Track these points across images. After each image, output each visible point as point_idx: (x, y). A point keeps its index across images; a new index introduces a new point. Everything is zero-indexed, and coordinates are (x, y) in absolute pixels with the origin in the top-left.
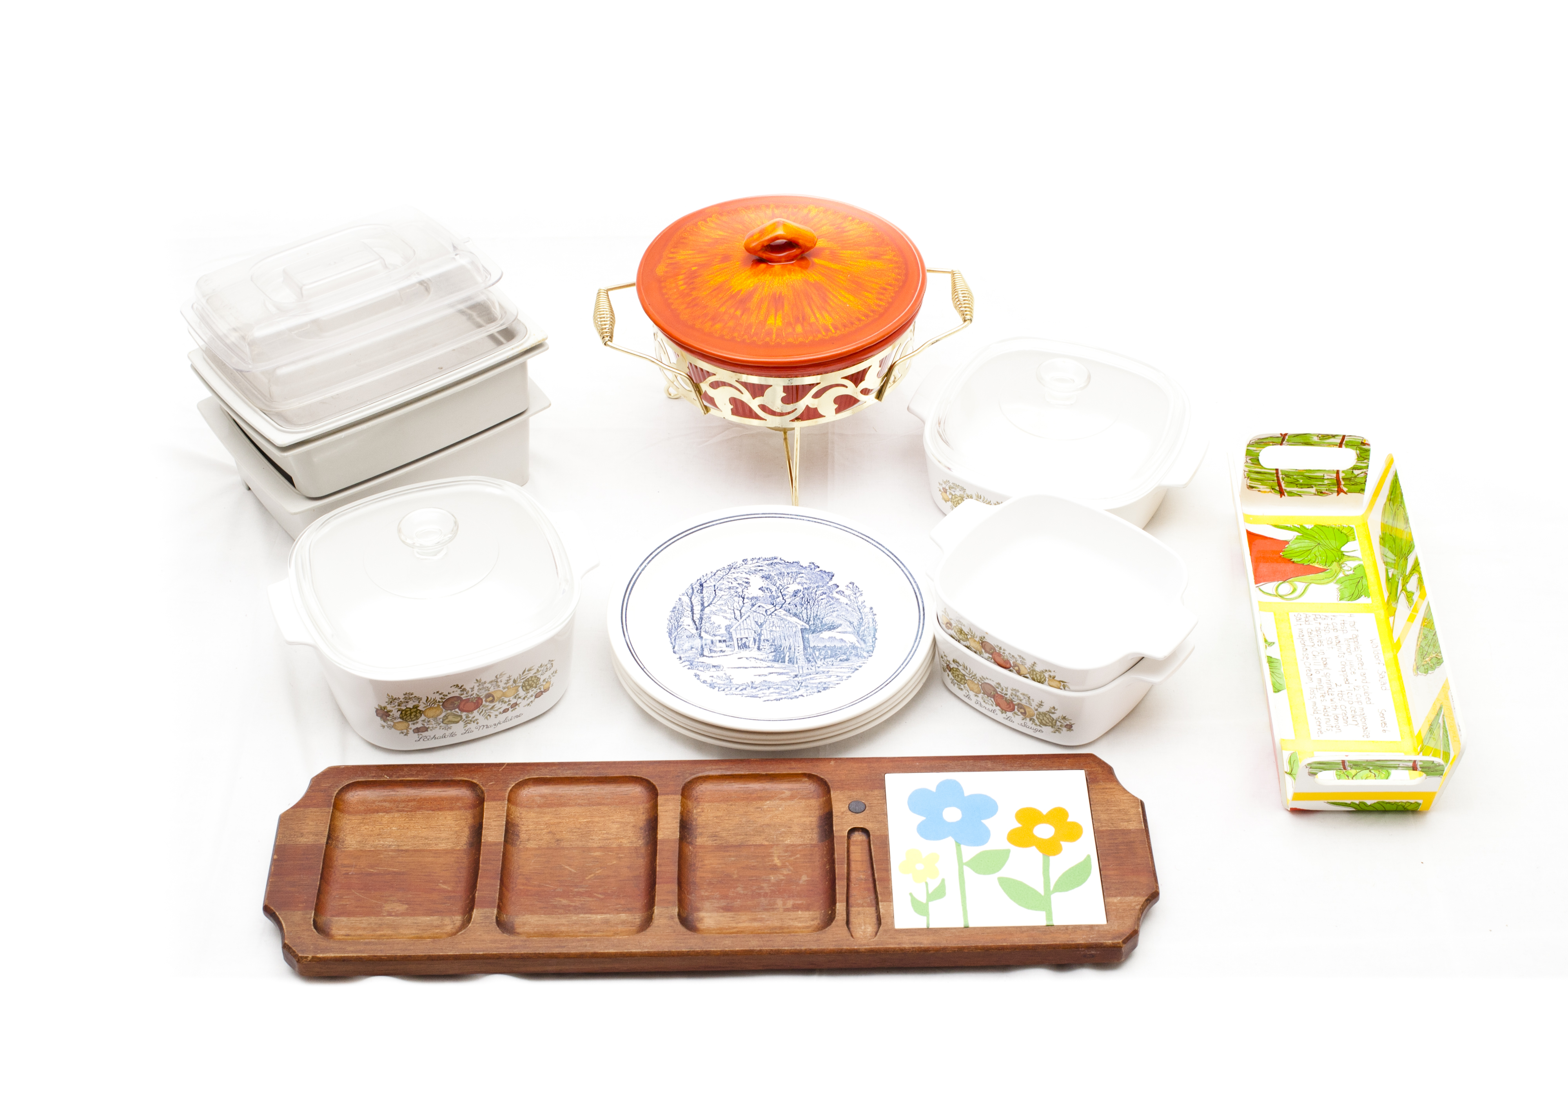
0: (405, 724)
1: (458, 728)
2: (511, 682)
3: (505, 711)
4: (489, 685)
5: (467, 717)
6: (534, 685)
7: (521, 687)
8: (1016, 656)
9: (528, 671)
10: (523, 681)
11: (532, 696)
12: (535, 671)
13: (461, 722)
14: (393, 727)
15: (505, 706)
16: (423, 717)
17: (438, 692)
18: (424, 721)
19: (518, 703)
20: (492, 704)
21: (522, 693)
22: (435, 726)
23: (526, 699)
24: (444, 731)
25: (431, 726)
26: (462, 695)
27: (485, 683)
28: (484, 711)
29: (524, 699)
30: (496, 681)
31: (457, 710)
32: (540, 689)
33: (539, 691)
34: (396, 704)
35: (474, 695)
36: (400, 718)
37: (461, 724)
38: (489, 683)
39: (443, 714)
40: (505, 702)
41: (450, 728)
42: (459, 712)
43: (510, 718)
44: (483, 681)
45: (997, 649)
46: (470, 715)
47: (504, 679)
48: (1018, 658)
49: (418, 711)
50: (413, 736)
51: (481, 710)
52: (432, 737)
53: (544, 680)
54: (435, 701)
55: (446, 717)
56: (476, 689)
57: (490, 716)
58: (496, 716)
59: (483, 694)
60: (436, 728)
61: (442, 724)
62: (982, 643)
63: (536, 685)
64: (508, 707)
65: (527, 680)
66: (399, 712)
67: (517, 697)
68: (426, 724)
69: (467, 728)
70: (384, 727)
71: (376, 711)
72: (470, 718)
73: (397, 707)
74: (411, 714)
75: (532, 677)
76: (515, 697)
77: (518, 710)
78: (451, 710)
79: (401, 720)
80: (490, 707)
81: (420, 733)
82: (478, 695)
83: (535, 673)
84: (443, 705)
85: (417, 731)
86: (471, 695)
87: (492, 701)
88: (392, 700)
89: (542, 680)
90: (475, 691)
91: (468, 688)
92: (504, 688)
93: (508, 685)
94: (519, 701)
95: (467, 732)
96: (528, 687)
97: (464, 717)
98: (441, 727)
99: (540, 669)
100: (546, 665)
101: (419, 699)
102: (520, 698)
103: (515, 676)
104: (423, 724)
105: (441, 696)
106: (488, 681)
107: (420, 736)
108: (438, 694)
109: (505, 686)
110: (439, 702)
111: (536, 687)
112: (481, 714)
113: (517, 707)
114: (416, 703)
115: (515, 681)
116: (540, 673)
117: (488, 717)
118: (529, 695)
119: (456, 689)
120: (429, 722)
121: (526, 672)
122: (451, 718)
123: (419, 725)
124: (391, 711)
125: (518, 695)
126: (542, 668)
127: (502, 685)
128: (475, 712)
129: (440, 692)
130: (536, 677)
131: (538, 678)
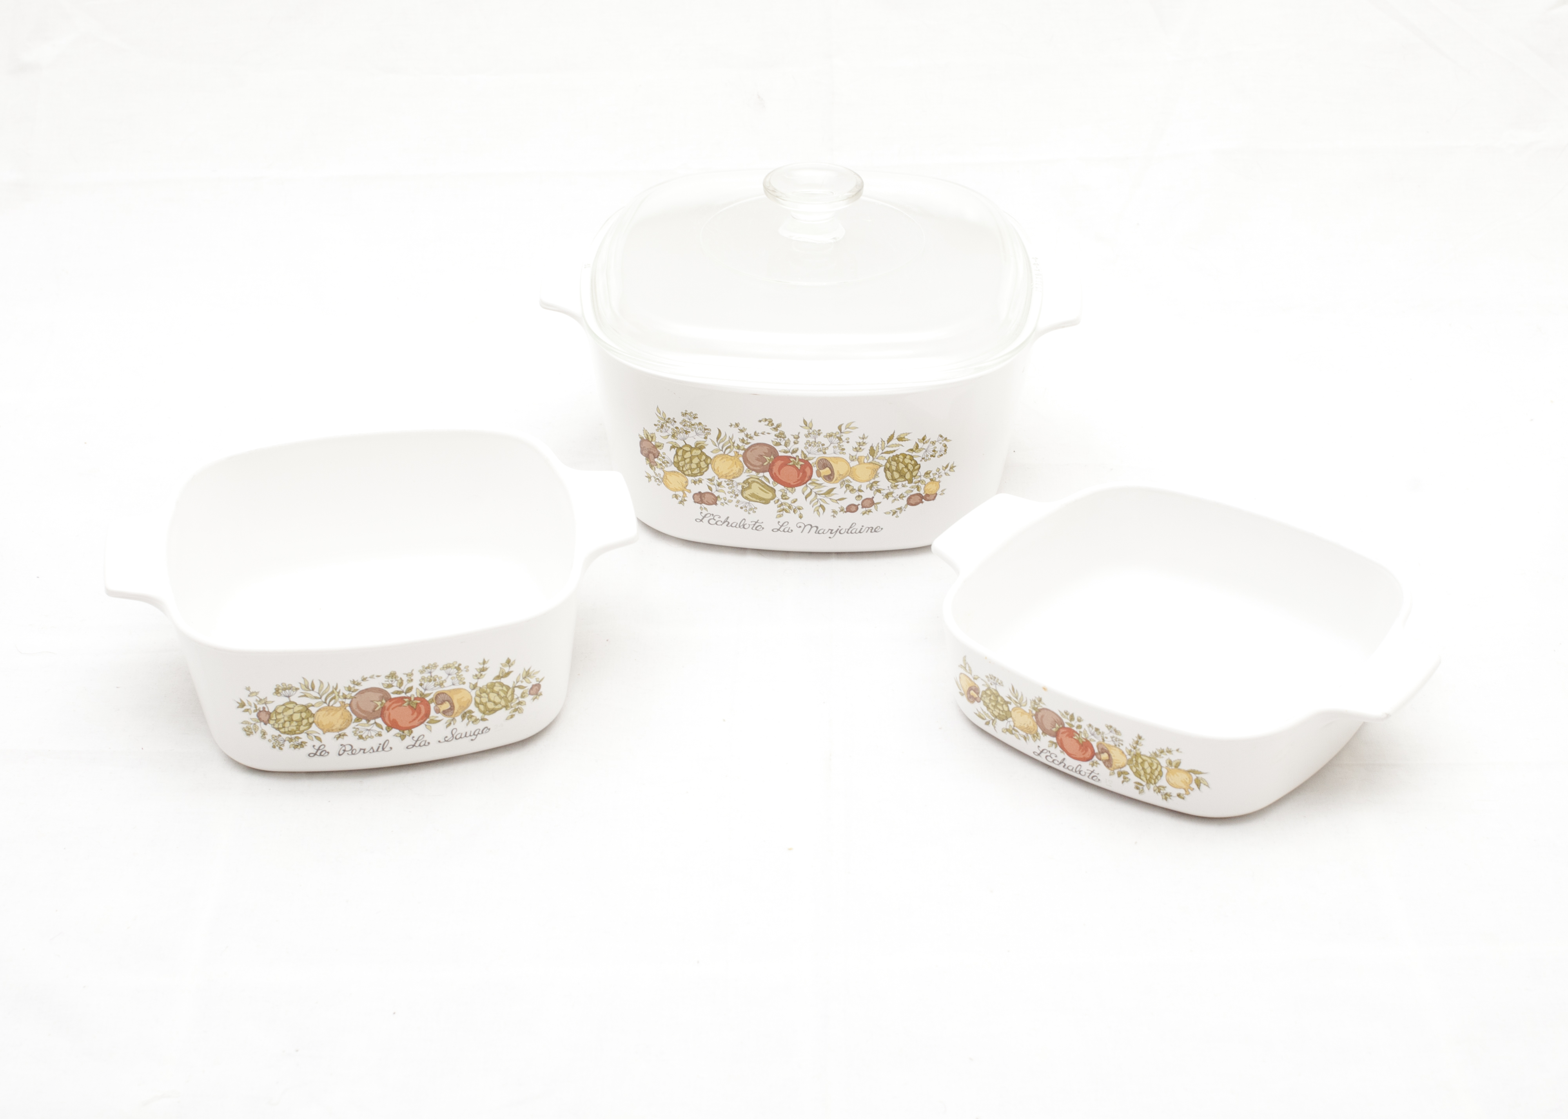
0: (681, 478)
1: (767, 513)
2: (865, 451)
3: (852, 509)
4: (826, 442)
5: (784, 496)
6: (908, 476)
7: (882, 469)
8: (1103, 729)
9: (900, 439)
10: (887, 456)
11: (901, 497)
12: (910, 445)
13: (772, 502)
14: (663, 480)
15: (851, 499)
16: (709, 474)
17: (737, 425)
18: (711, 480)
19: (875, 501)
20: (828, 486)
21: (884, 483)
22: (728, 496)
23: (891, 499)
24: (742, 514)
25: (722, 495)
26: (779, 444)
27: (819, 433)
28: (813, 494)
29: (887, 496)
30: (838, 436)
31: (767, 474)
32: (918, 488)
33: (915, 491)
34: (670, 432)
35: (799, 453)
36: (674, 463)
37: (773, 507)
38: (826, 436)
39: (744, 477)
40: (852, 490)
41: (753, 510)
42: (771, 480)
43: (858, 527)
44: (815, 428)
45: (1065, 720)
46: (789, 494)
47: (854, 438)
48: (1106, 731)
49: (704, 457)
50: (693, 508)
51: (808, 491)
52: (723, 519)
53: (927, 474)
54: (731, 445)
55: (748, 483)
56: (803, 440)
57: (824, 509)
58: (834, 512)
59: (814, 457)
60: (730, 501)
61: (740, 498)
62: (1036, 715)
63: (912, 476)
64: (856, 503)
65: (895, 459)
66: (674, 451)
67: (875, 487)
68: (714, 488)
69: (782, 520)
70: (649, 477)
71: (641, 443)
72: (789, 501)
73: (670, 439)
74: (691, 458)
75: (905, 456)
76: (871, 487)
77: (875, 517)
78: (758, 472)
79: (675, 469)
80: (825, 490)
81: (704, 505)
82: (805, 456)
83: (912, 450)
84: (744, 456)
85: (700, 498)
86: (794, 452)
87: (829, 478)
88: (665, 422)
89: (922, 471)
90: (801, 446)
91: (788, 436)
92: (852, 458)
93: (859, 454)
94: (878, 498)
95: (781, 528)
96: (896, 475)
97: (779, 495)
98: (738, 502)
99: (921, 445)
100: (933, 443)
101: (706, 431)
102: (879, 491)
103: (873, 440)
104: (710, 488)
105: (742, 435)
106: (824, 432)
107: (705, 512)
108: (737, 430)
109: (854, 453)
110: (739, 447)
111: (910, 481)
112: (809, 499)
113: (873, 508)
114: (700, 439)
115: (872, 451)
116: (921, 454)
117: (821, 510)
118: (897, 492)
119: (768, 429)
120: (719, 485)
121: (895, 441)
122: (755, 489)
123: (703, 488)
124: (660, 446)
125: (876, 482)
126: (925, 446)
127: (849, 449)
128: (799, 489)
129: (741, 427)
130: (912, 458)
131: (916, 464)
